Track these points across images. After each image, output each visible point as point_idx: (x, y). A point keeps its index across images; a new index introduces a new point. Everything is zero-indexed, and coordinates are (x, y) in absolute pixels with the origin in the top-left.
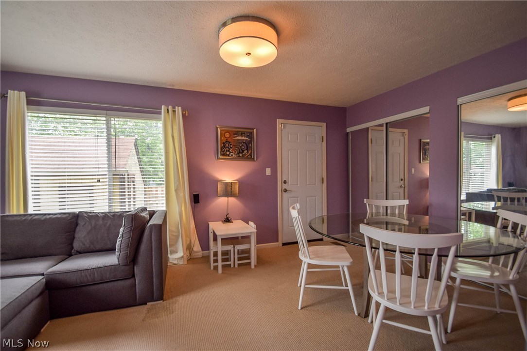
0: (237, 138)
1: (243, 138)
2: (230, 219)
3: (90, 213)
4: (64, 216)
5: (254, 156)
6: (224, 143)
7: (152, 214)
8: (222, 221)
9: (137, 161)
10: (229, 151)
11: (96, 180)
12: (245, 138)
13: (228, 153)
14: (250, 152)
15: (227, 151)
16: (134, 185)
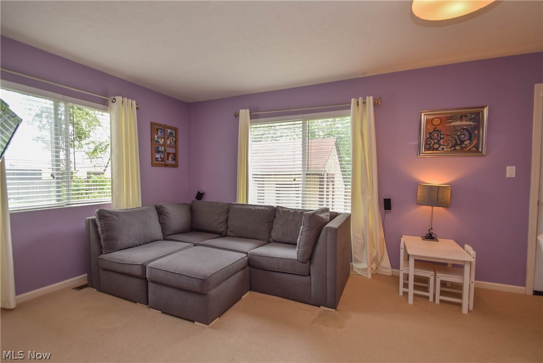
0: (453, 124)
1: (464, 123)
2: (434, 236)
3: (285, 208)
4: (267, 208)
5: (483, 148)
6: (430, 133)
7: (334, 216)
8: (422, 237)
9: (337, 161)
10: (438, 143)
11: (293, 179)
12: (468, 123)
13: (436, 146)
14: (474, 142)
15: (434, 143)
16: (333, 185)
